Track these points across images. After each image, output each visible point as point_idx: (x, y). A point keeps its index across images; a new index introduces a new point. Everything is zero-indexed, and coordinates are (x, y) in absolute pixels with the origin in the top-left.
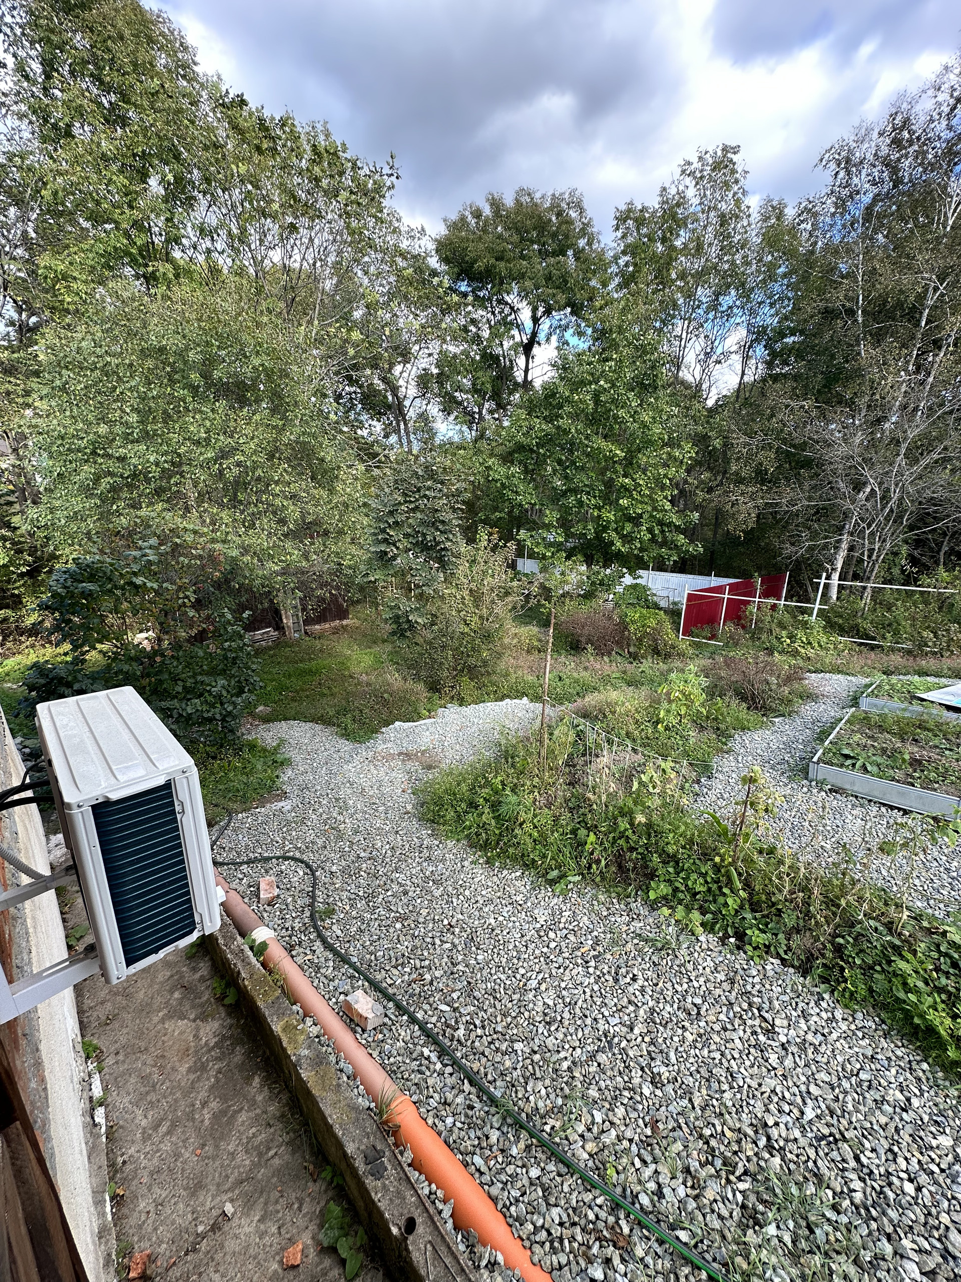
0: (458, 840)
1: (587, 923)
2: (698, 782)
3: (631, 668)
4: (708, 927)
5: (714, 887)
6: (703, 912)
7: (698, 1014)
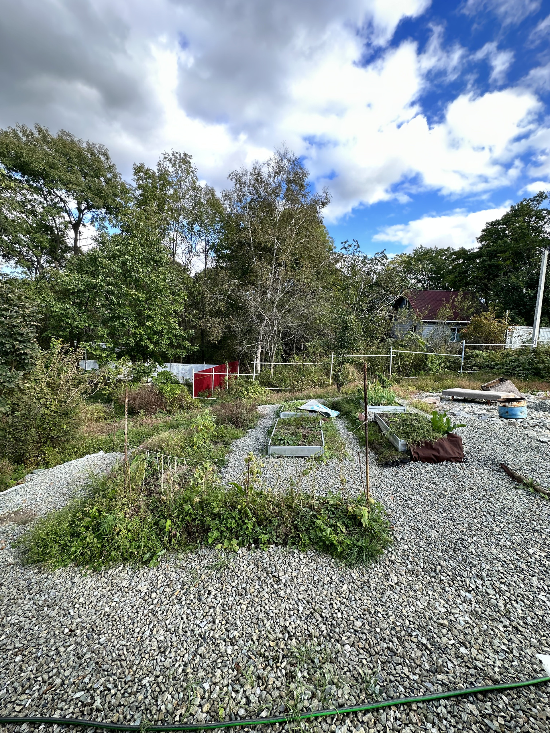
0: (66, 566)
1: (175, 576)
2: (220, 471)
3: (169, 419)
4: (241, 545)
5: (240, 522)
6: (237, 538)
7: (246, 592)
